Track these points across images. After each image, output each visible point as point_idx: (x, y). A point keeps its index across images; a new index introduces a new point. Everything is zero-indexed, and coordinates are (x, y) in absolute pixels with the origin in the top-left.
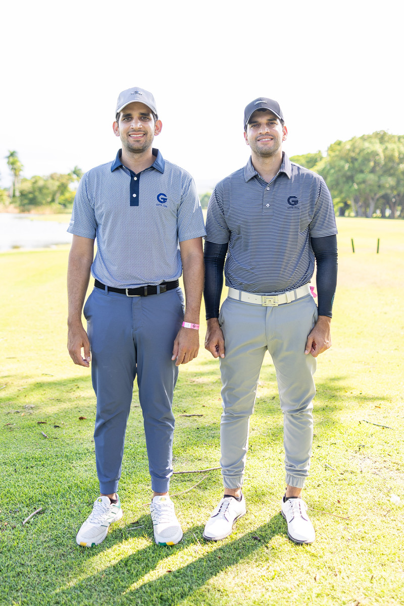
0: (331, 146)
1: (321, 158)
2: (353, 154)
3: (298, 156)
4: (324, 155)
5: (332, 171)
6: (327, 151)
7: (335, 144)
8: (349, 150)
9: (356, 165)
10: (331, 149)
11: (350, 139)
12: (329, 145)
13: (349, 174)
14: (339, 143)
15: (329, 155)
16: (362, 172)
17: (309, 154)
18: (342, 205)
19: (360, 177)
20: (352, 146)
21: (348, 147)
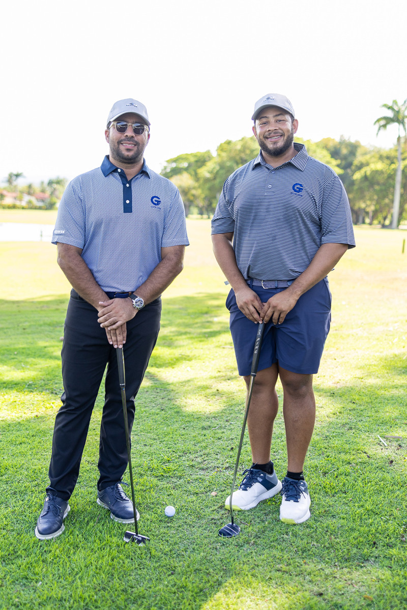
0: (221, 145)
1: (210, 158)
2: (243, 155)
3: (187, 154)
4: (214, 154)
5: (222, 172)
6: (217, 150)
7: (225, 143)
8: (240, 151)
10: (221, 148)
11: (240, 139)
12: (219, 145)
14: (229, 143)
15: (219, 155)
17: (198, 152)
20: (242, 146)
21: (239, 147)
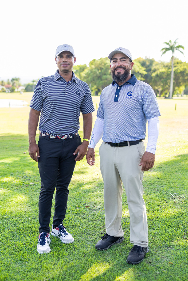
0: (91, 62)
1: (86, 67)
2: (101, 66)
4: (88, 66)
5: (92, 74)
6: (89, 64)
8: (99, 64)
9: (103, 71)
13: (99, 75)
14: (94, 60)
15: (90, 66)
16: (105, 74)
18: (97, 90)
19: (104, 77)
21: (99, 62)
